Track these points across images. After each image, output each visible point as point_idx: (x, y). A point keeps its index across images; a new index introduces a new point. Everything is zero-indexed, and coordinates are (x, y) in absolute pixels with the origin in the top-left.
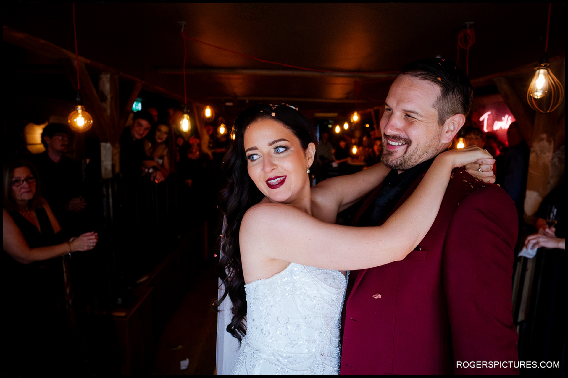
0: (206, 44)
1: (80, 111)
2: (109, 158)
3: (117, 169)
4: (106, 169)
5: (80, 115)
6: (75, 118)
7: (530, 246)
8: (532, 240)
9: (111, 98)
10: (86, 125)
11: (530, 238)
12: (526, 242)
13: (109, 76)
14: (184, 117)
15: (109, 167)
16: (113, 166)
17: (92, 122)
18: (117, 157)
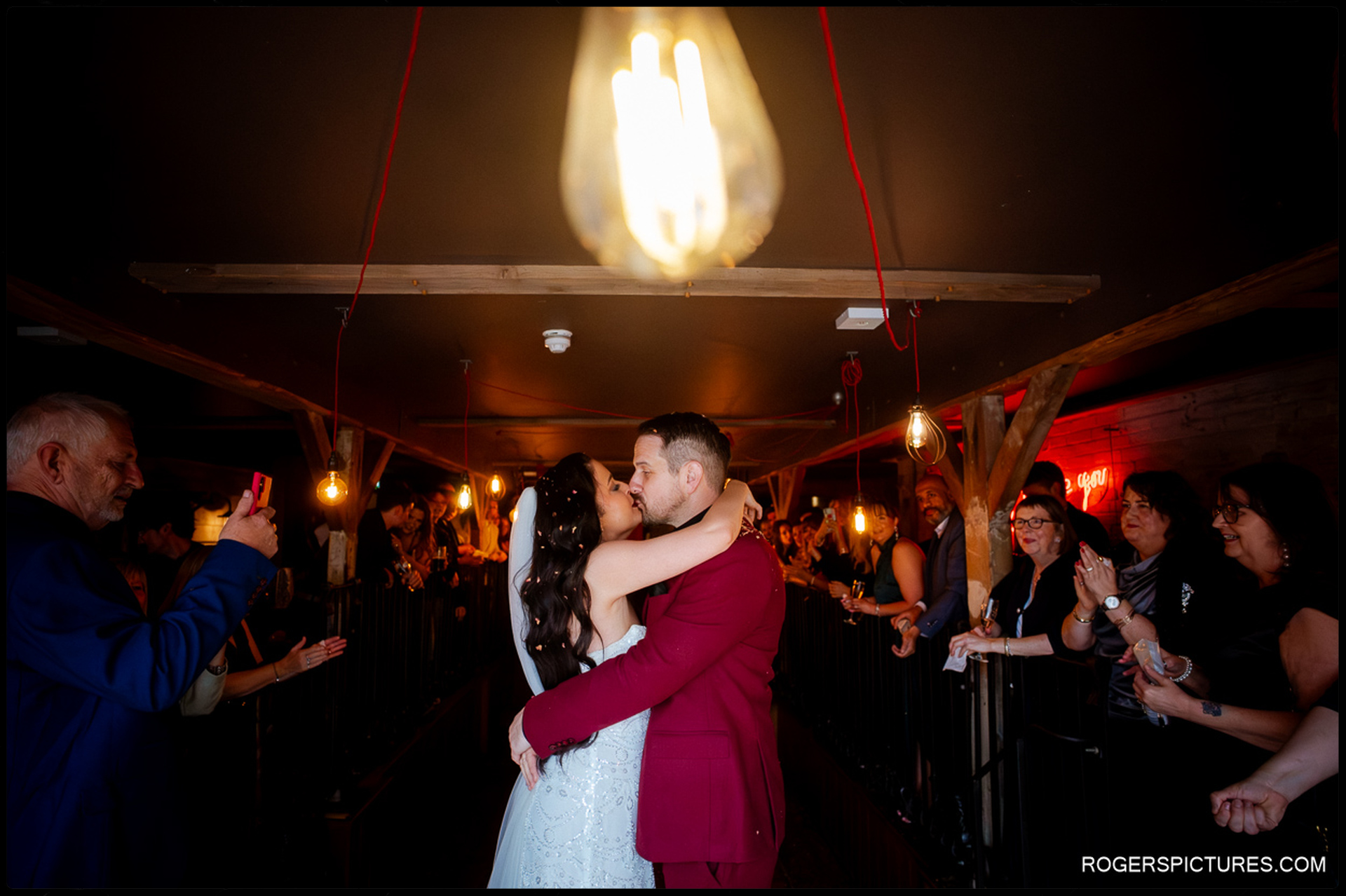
0: (493, 387)
1: (333, 478)
2: (342, 555)
3: (351, 573)
4: (336, 572)
5: (333, 484)
6: (326, 488)
7: (957, 651)
8: (957, 642)
9: (352, 464)
10: (338, 496)
11: (954, 639)
12: (950, 646)
13: (351, 432)
14: (463, 488)
15: (341, 568)
16: (346, 567)
17: (346, 492)
18: (352, 554)
